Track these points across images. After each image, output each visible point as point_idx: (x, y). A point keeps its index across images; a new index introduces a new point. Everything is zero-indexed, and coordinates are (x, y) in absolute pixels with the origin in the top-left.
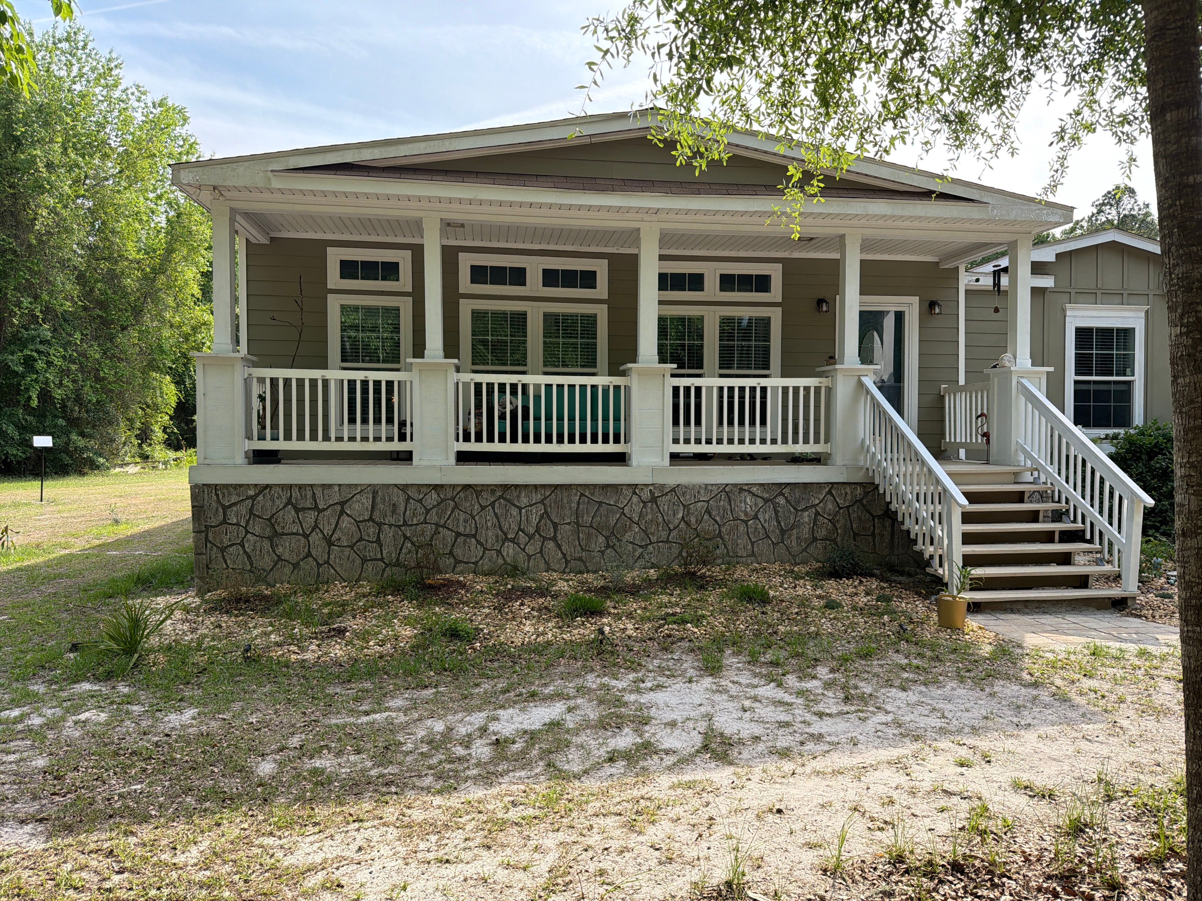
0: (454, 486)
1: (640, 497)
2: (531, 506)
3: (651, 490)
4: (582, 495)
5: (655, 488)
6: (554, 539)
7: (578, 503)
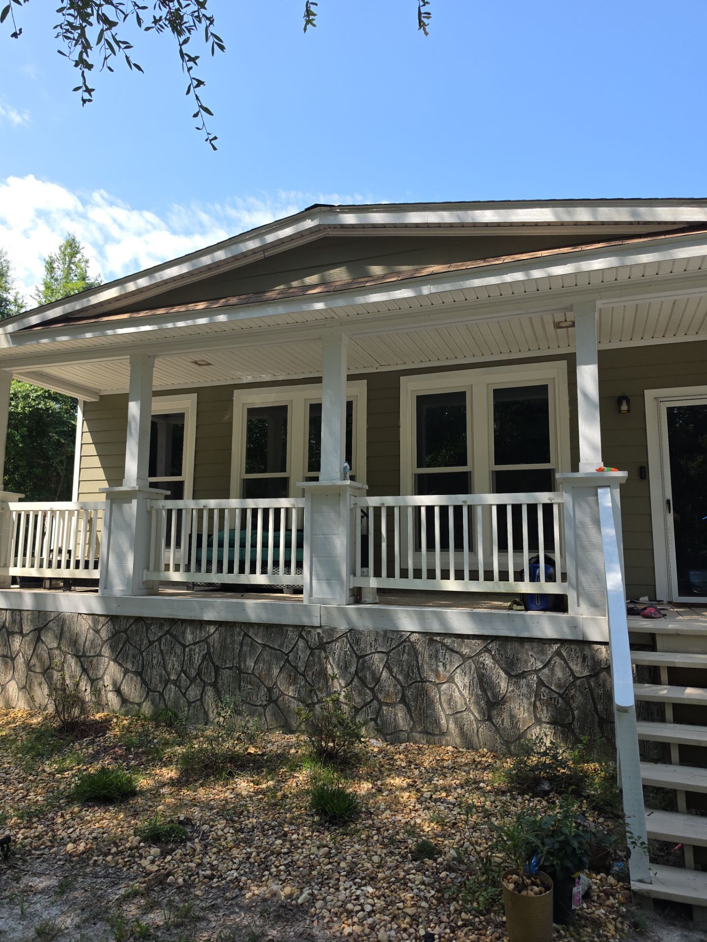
0: (127, 618)
1: (307, 642)
2: (195, 644)
3: (319, 634)
4: (246, 635)
5: (323, 632)
6: (214, 685)
7: (241, 644)
